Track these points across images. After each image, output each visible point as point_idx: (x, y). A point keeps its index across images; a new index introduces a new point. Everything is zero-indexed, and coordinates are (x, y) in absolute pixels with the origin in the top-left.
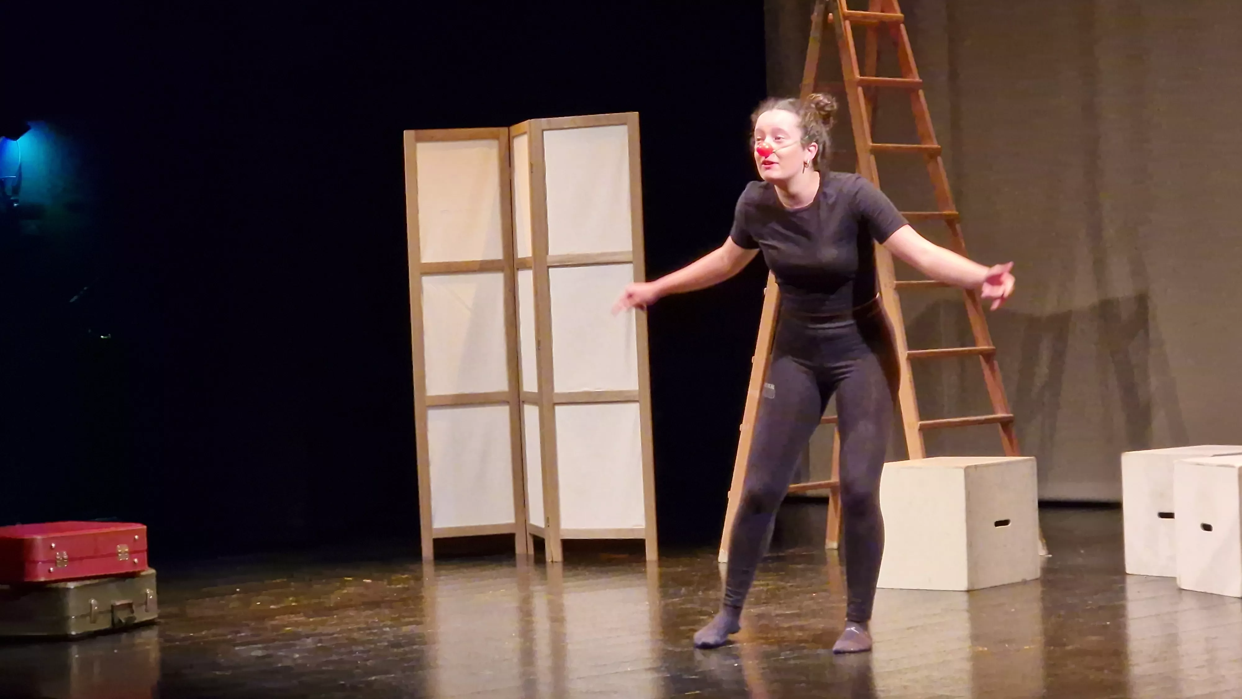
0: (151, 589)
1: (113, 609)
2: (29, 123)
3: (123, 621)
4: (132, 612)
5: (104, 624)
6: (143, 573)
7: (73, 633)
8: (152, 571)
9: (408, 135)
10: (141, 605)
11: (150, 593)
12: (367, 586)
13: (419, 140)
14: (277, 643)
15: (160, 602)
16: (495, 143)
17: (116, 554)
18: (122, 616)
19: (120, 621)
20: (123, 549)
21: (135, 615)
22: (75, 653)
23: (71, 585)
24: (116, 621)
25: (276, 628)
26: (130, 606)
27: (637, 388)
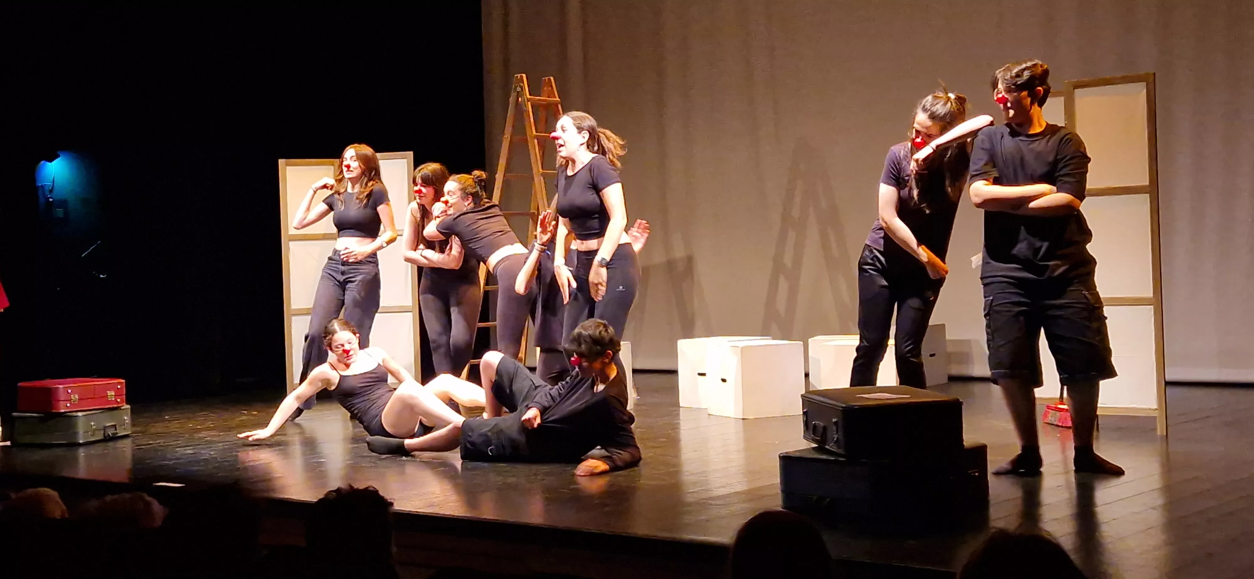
0: (127, 415)
1: (105, 428)
2: (58, 153)
3: (111, 435)
4: (116, 430)
5: (101, 437)
6: (122, 408)
7: (81, 442)
8: (128, 406)
9: (281, 162)
10: (121, 426)
11: (127, 418)
12: (255, 415)
13: (287, 165)
14: (201, 446)
15: (133, 425)
16: (332, 167)
17: (107, 396)
18: (110, 432)
19: (109, 435)
20: (111, 393)
21: (118, 431)
22: (82, 453)
23: (80, 414)
24: (106, 435)
25: (200, 438)
26: (115, 426)
27: (411, 304)
